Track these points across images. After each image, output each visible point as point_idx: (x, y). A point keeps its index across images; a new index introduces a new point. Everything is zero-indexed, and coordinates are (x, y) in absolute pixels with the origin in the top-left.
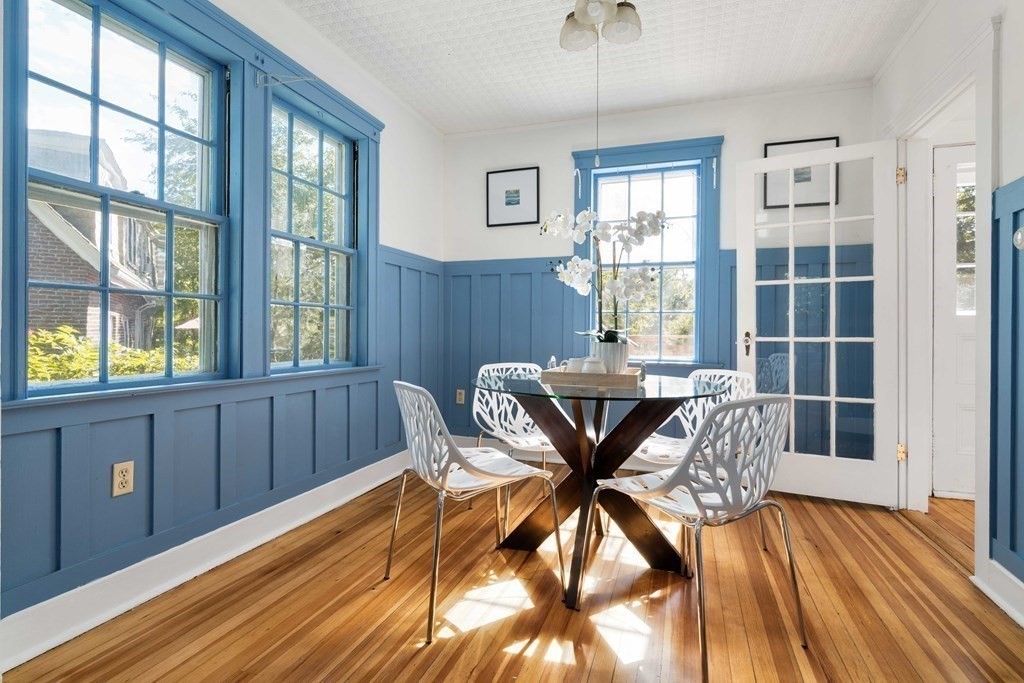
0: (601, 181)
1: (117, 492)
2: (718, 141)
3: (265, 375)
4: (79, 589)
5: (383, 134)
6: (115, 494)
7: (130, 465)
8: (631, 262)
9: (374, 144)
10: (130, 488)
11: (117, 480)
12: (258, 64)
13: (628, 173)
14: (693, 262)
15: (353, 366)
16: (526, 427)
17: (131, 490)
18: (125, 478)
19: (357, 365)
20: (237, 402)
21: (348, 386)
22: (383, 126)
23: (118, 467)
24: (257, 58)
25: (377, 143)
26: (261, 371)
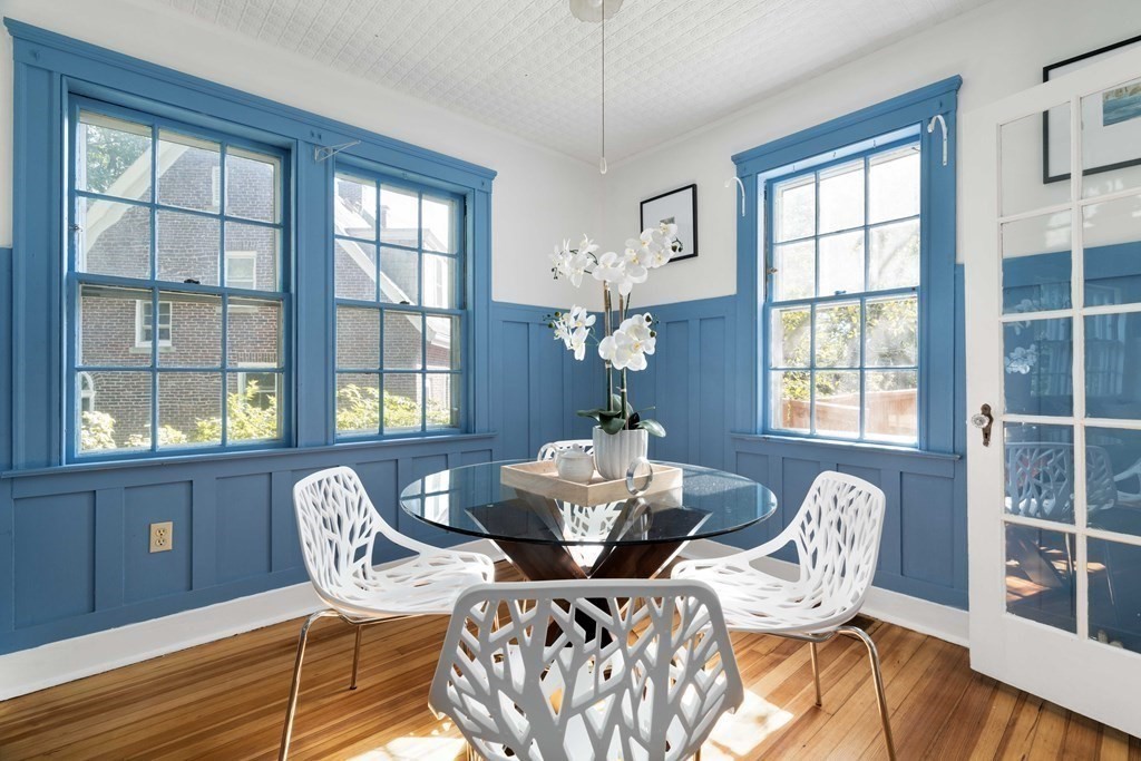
0: (778, 188)
1: (154, 549)
2: (953, 86)
3: (327, 444)
4: (113, 630)
5: (495, 184)
6: (152, 551)
7: (169, 526)
8: (822, 294)
9: (484, 195)
10: (169, 546)
11: (154, 537)
12: (315, 140)
13: (815, 169)
14: (914, 289)
15: (462, 433)
16: (606, 521)
17: (170, 548)
18: (163, 536)
19: (467, 432)
20: (293, 471)
21: (446, 455)
22: (493, 174)
23: (155, 527)
24: (313, 135)
25: (488, 194)
26: (323, 440)
